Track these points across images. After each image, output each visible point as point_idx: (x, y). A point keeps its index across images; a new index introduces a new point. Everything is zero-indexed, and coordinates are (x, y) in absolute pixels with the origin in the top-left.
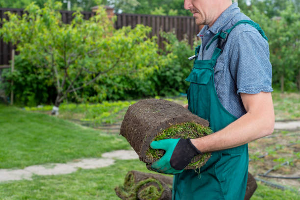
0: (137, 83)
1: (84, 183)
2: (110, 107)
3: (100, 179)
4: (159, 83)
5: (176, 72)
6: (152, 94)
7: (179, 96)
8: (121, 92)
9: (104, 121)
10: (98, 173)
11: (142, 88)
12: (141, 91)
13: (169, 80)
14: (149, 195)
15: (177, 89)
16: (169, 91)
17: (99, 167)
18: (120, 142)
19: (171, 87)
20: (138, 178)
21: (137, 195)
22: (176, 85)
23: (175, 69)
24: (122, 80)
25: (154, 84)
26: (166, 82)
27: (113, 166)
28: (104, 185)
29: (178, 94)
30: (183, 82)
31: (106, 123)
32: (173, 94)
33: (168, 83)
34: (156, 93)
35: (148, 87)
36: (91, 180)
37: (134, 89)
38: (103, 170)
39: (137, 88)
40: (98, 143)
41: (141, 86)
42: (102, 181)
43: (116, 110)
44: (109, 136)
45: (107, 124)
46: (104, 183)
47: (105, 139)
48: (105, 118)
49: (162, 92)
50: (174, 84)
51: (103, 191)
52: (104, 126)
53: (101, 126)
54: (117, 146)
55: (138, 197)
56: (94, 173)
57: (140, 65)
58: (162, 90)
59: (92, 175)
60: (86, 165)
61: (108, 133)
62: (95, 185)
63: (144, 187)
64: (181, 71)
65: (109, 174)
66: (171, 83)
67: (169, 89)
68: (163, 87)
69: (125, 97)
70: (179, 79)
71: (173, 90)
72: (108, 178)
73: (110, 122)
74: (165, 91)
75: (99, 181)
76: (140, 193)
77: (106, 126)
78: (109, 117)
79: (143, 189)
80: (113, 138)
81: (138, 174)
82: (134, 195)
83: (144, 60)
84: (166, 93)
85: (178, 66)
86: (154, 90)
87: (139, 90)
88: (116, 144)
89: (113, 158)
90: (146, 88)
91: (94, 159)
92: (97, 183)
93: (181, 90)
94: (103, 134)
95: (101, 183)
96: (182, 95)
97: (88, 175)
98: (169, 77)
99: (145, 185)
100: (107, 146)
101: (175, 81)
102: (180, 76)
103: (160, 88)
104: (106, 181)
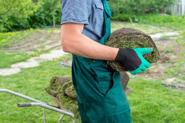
0: (19, 21)
1: (7, 85)
2: (4, 36)
3: (17, 81)
4: (31, 21)
5: (41, 13)
6: (27, 27)
7: (44, 28)
8: (9, 27)
9: (4, 45)
10: (13, 77)
11: (22, 24)
12: (21, 26)
13: (37, 18)
14: (73, 91)
15: (42, 24)
16: (38, 25)
17: (12, 73)
18: (20, 57)
19: (39, 22)
20: (62, 81)
21: (64, 92)
22: (41, 21)
23: (41, 11)
24: (9, 19)
25: (28, 21)
26: (35, 20)
27: (21, 72)
28: (21, 85)
29: (43, 26)
30: (45, 19)
31: (5, 46)
32: (40, 26)
33: (37, 20)
34: (30, 26)
35: (25, 23)
36: (11, 82)
37: (17, 24)
38: (16, 76)
39: (19, 24)
40: (6, 59)
41: (21, 22)
42: (18, 82)
43: (9, 37)
44: (11, 54)
45: (7, 46)
46: (20, 83)
47: (9, 56)
48: (3, 43)
49: (33, 25)
50: (40, 21)
51: (22, 89)
52: (5, 48)
53: (2, 48)
54: (19, 60)
55: (65, 93)
56: (11, 78)
57: (24, 9)
58: (33, 24)
59: (11, 79)
60: (3, 73)
61: (10, 52)
62: (15, 85)
63: (68, 86)
64: (43, 12)
65: (21, 78)
66: (39, 20)
67: (38, 23)
68: (33, 22)
69: (12, 30)
70: (43, 18)
71: (40, 24)
72: (22, 80)
73: (8, 45)
74: (35, 25)
75: (17, 83)
76: (66, 90)
77: (6, 48)
78: (6, 42)
79: (67, 88)
80: (14, 55)
81: (60, 78)
82: (62, 92)
83: (27, 6)
84: (36, 26)
85: (42, 10)
86: (28, 24)
87: (20, 25)
88: (18, 59)
89: (19, 67)
90: (24, 24)
91: (7, 69)
92: (16, 84)
93: (44, 24)
94: (7, 53)
95: (18, 83)
96: (45, 27)
97: (8, 79)
98: (37, 16)
99: (68, 85)
100: (12, 60)
101: (41, 19)
102: (43, 16)
103: (32, 23)
104: (21, 82)
